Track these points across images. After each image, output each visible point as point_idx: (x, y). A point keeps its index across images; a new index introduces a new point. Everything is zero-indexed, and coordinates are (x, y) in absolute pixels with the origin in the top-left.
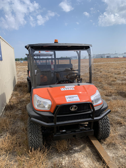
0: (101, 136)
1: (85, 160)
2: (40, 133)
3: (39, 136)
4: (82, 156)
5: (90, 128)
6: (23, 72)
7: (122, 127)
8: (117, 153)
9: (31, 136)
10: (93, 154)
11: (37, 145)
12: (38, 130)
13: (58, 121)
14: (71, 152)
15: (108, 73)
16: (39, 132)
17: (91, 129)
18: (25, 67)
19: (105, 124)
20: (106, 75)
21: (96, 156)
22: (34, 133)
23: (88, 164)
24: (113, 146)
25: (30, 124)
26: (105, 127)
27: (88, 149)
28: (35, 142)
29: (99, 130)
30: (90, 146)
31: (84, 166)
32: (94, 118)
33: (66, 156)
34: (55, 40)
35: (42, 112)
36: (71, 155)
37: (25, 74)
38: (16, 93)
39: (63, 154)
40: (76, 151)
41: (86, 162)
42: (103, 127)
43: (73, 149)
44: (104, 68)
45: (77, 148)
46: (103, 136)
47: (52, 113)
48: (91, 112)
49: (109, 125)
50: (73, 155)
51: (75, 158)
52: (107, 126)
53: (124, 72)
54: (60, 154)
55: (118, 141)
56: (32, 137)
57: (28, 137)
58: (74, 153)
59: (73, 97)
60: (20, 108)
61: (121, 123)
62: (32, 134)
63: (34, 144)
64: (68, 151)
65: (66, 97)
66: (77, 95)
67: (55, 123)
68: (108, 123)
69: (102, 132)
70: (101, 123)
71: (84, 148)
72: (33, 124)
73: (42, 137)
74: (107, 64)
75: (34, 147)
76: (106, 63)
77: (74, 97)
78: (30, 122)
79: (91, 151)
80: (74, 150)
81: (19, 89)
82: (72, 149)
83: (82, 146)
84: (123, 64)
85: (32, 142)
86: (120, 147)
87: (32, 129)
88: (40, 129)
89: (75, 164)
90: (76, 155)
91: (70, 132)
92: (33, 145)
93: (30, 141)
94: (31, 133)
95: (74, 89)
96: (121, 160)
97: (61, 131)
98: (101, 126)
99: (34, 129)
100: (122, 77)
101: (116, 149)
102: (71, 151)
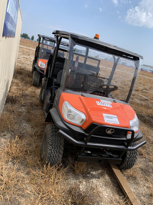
0: (125, 166)
1: (103, 189)
2: (62, 149)
3: (60, 152)
4: (101, 184)
5: (117, 156)
6: (22, 54)
7: (142, 159)
8: (138, 189)
9: (52, 149)
10: (113, 185)
11: (53, 160)
12: (61, 144)
13: (90, 141)
14: (89, 177)
15: (125, 85)
16: (61, 147)
17: (119, 157)
18: (24, 47)
19: (133, 155)
20: (123, 88)
21: (117, 187)
22: (56, 147)
23: (107, 194)
24: (133, 180)
25: (52, 135)
26: (132, 158)
27: (107, 177)
28: (54, 157)
29: (125, 160)
30: (109, 174)
31: (103, 196)
32: (128, 147)
33: (84, 180)
34: (97, 35)
35: (71, 125)
36: (88, 179)
37: (24, 57)
38: (16, 81)
39: (80, 177)
40: (93, 177)
41: (105, 192)
42: (130, 157)
43: (91, 173)
44: (120, 77)
45: (94, 172)
46: (127, 166)
47: (83, 130)
48: (126, 139)
49: (136, 157)
50: (91, 181)
51: (93, 184)
52: (135, 157)
53: (143, 90)
54: (76, 175)
55: (139, 175)
56: (53, 151)
57: (48, 150)
58: (92, 178)
59: (111, 118)
60: (24, 103)
61: (141, 154)
62: (52, 148)
63: (52, 159)
64: (86, 174)
65: (104, 115)
66: (116, 116)
67: (86, 143)
68: (137, 154)
69: (127, 163)
70: (129, 153)
71: (102, 175)
72: (55, 136)
73: (62, 153)
74: (123, 73)
75: (51, 162)
76: (122, 71)
77: (113, 118)
78: (51, 132)
79: (111, 180)
80: (92, 175)
81: (19, 77)
82: (89, 173)
83: (100, 171)
84: (140, 79)
85: (51, 157)
86: (141, 182)
87: (54, 142)
88: (62, 144)
89: (94, 192)
90: (94, 181)
91: (96, 155)
92: (50, 160)
93: (48, 154)
94: (52, 146)
95: (111, 107)
96: (142, 198)
97: (85, 152)
98: (128, 156)
99: (57, 142)
100: (140, 95)
101: (137, 184)
102: (88, 175)
